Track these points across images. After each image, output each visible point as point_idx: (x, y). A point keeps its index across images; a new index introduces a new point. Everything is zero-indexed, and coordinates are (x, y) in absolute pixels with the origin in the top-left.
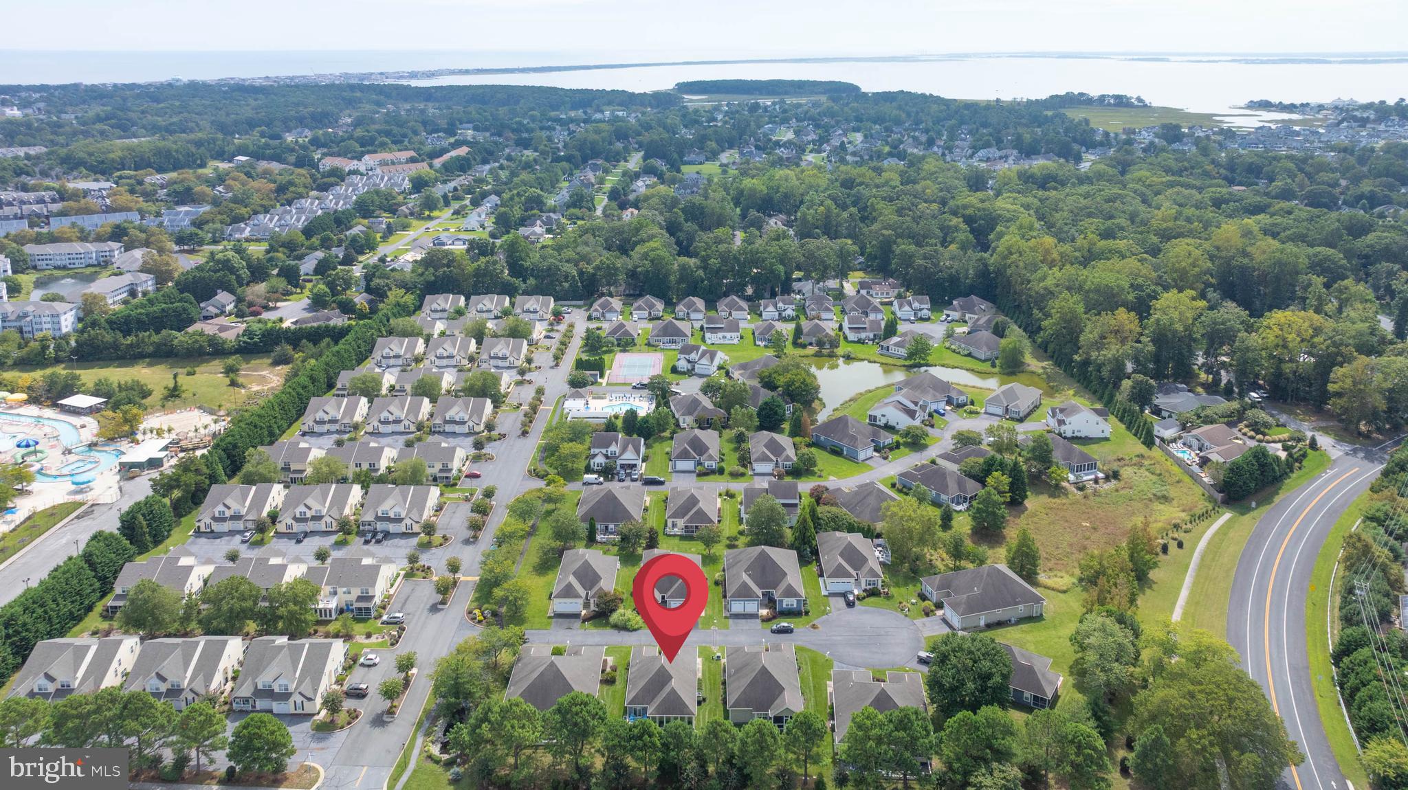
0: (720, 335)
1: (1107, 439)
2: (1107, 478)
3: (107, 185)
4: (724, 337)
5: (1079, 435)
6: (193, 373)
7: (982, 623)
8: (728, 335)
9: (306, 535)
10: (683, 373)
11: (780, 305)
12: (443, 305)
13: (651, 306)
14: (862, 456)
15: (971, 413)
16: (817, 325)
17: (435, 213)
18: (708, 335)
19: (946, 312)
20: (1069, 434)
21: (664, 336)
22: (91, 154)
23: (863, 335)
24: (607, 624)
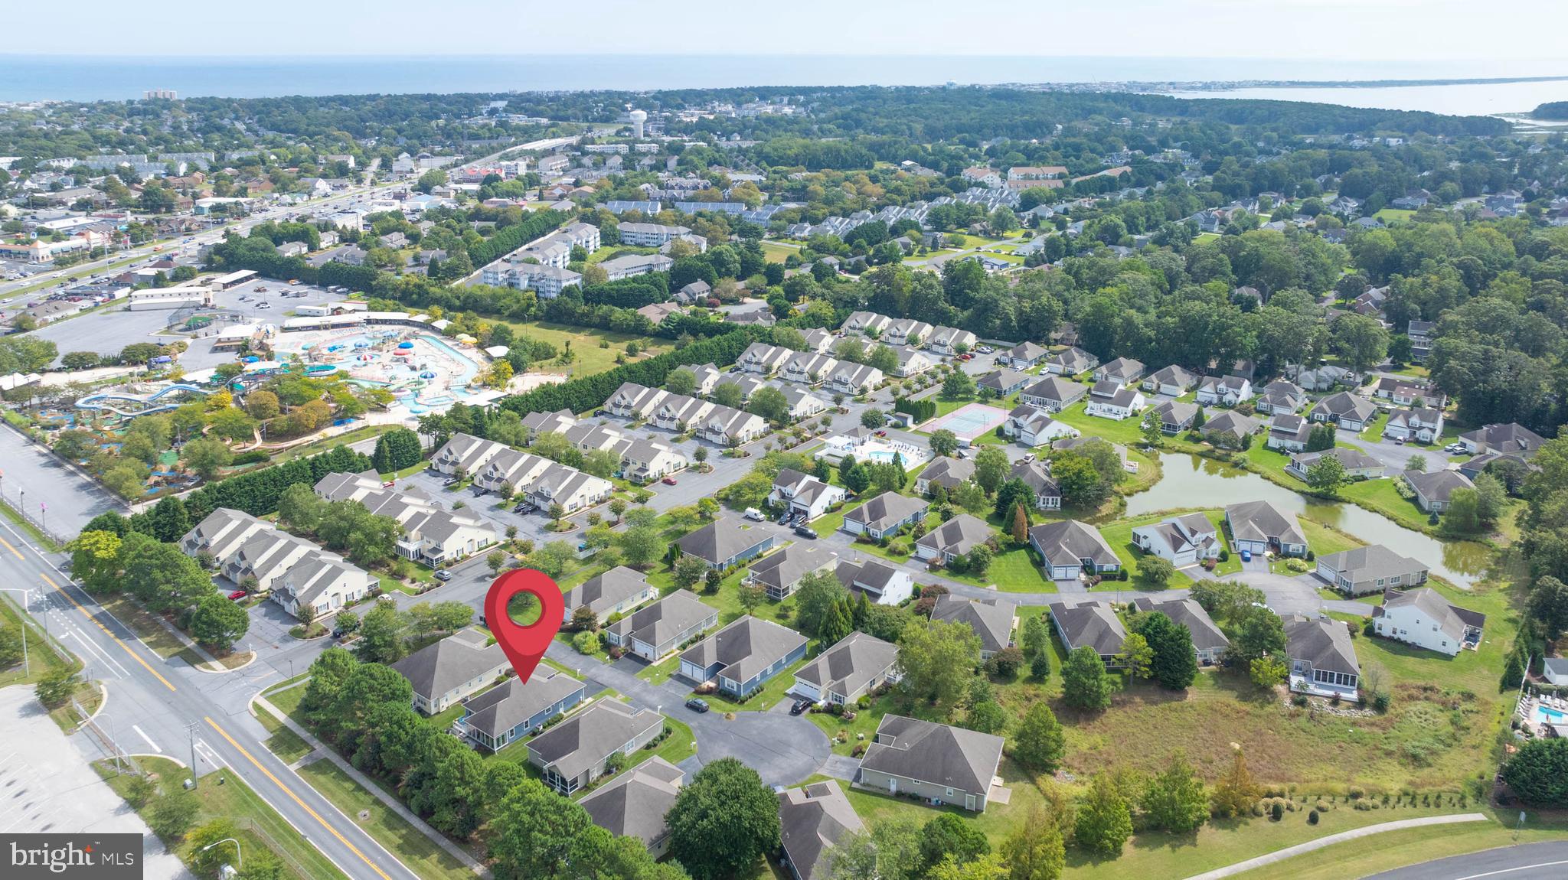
0: (1105, 406)
1: (1447, 657)
2: (1361, 704)
3: (757, 178)
4: (1110, 410)
5: (1403, 637)
6: (606, 347)
7: (893, 788)
8: (1115, 408)
9: (487, 492)
10: (1006, 438)
11: (1222, 386)
12: (862, 323)
13: (1069, 361)
14: (1058, 573)
15: (1292, 568)
16: (1227, 417)
17: (1008, 234)
18: (1091, 404)
19: (1461, 439)
20: (1386, 632)
21: (1035, 394)
22: (775, 150)
23: (1289, 443)
24: (570, 639)
